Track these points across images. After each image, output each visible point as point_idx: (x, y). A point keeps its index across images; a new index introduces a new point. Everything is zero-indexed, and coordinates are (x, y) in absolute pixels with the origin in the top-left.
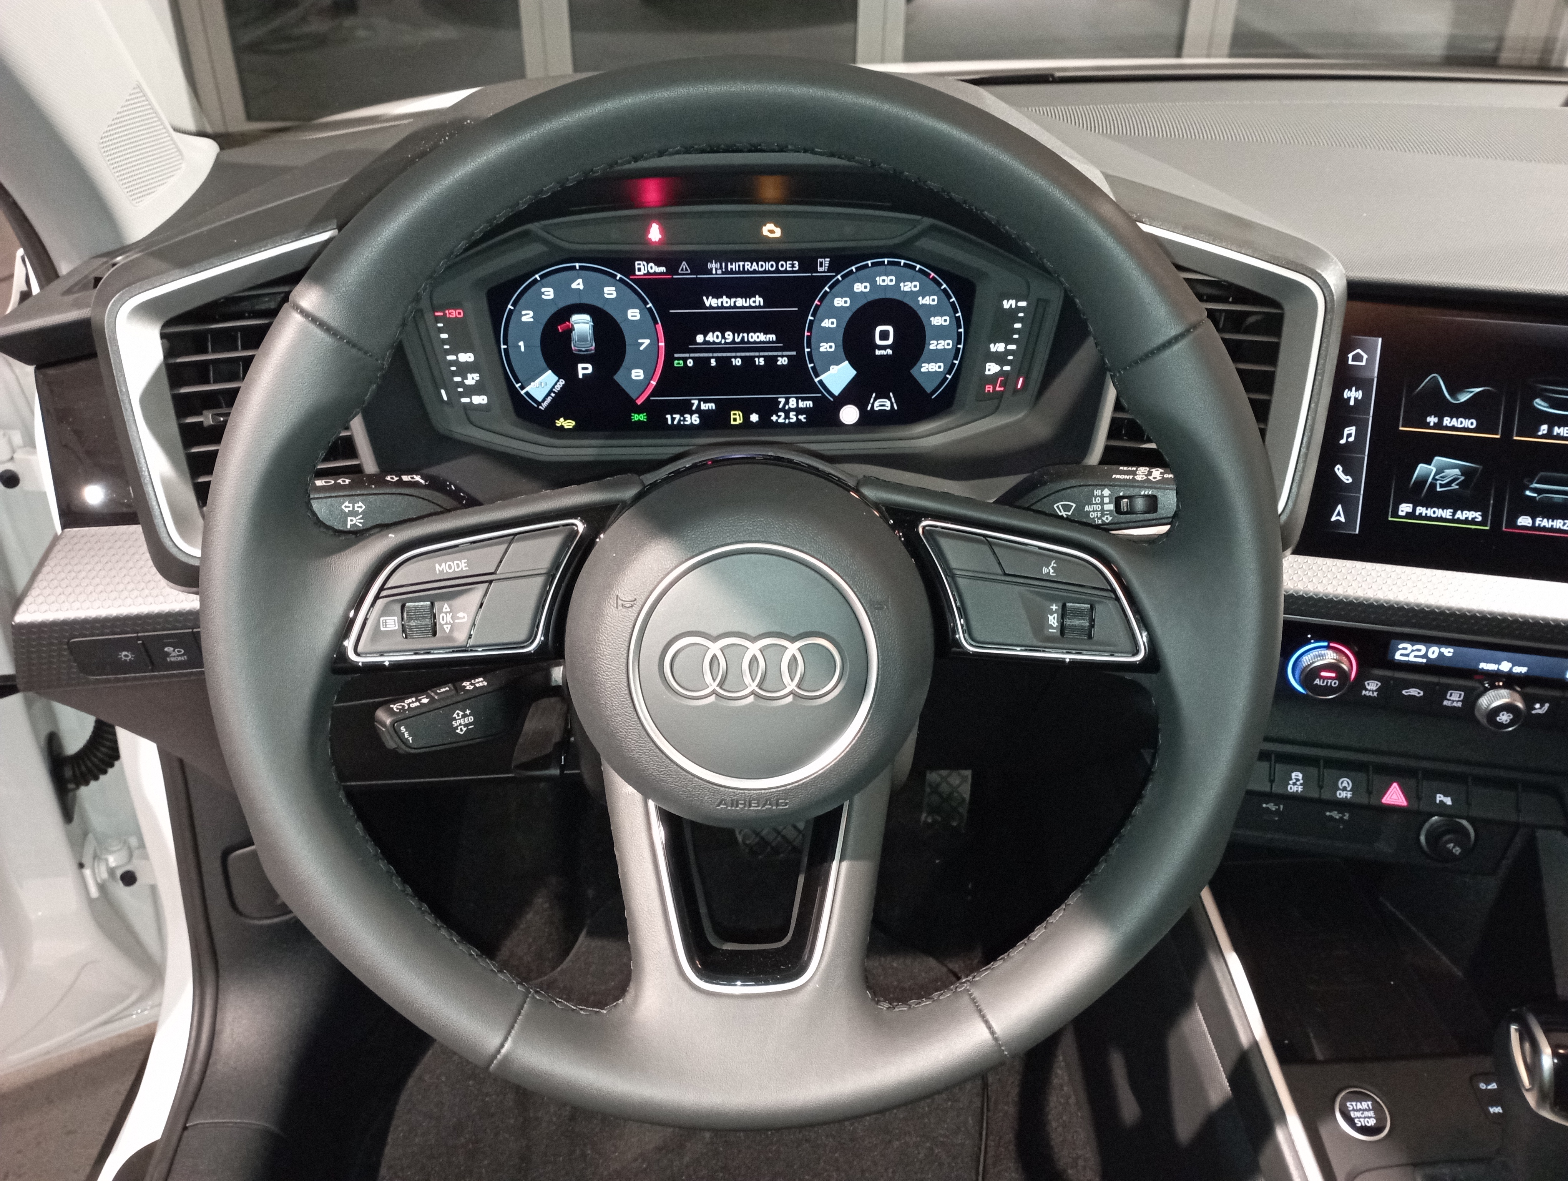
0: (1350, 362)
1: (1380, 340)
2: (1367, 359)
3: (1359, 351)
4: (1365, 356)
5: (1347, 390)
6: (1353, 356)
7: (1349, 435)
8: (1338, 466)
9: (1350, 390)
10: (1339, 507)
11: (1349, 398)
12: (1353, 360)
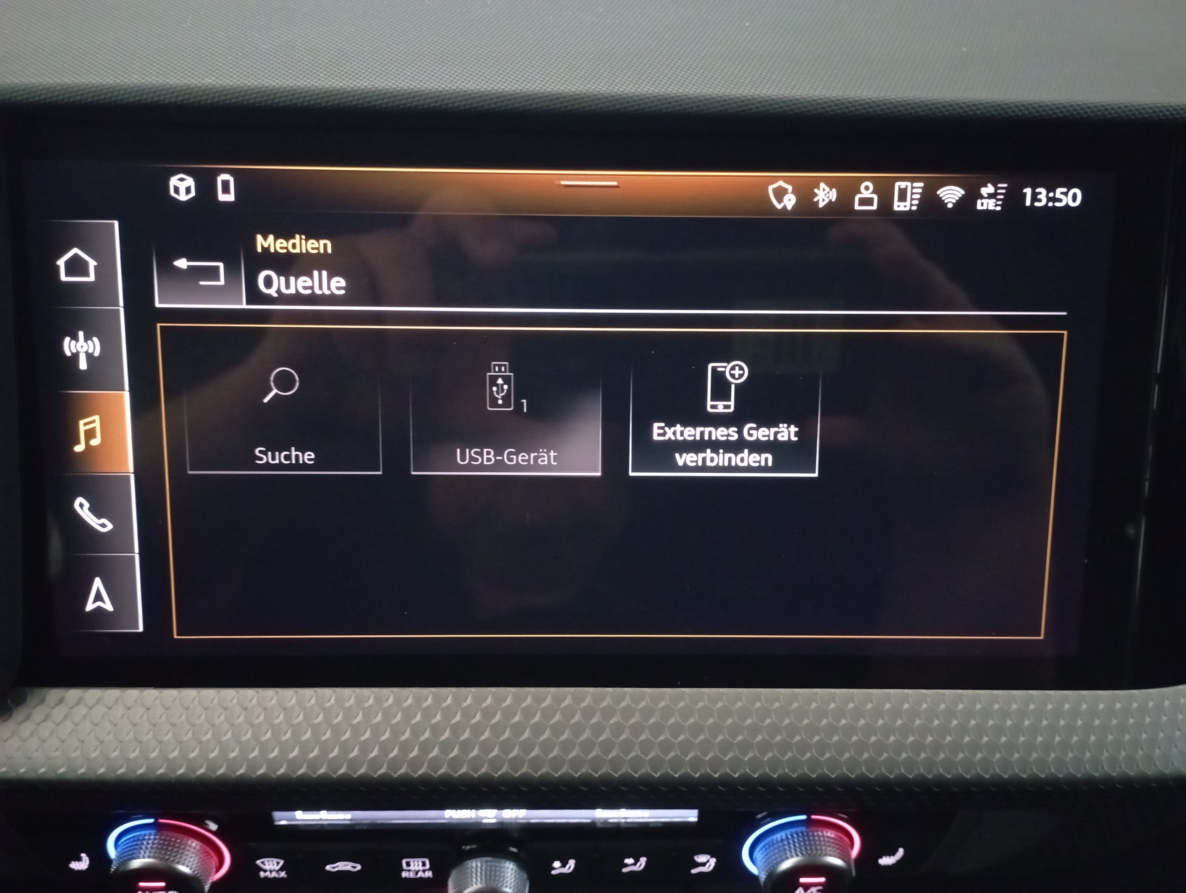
0: (63, 278)
1: (116, 223)
2: (95, 266)
3: (75, 251)
4: (92, 263)
5: (67, 339)
6: (68, 263)
7: (90, 434)
8: (80, 500)
9: (75, 338)
10: (98, 583)
11: (75, 356)
12: (68, 274)
